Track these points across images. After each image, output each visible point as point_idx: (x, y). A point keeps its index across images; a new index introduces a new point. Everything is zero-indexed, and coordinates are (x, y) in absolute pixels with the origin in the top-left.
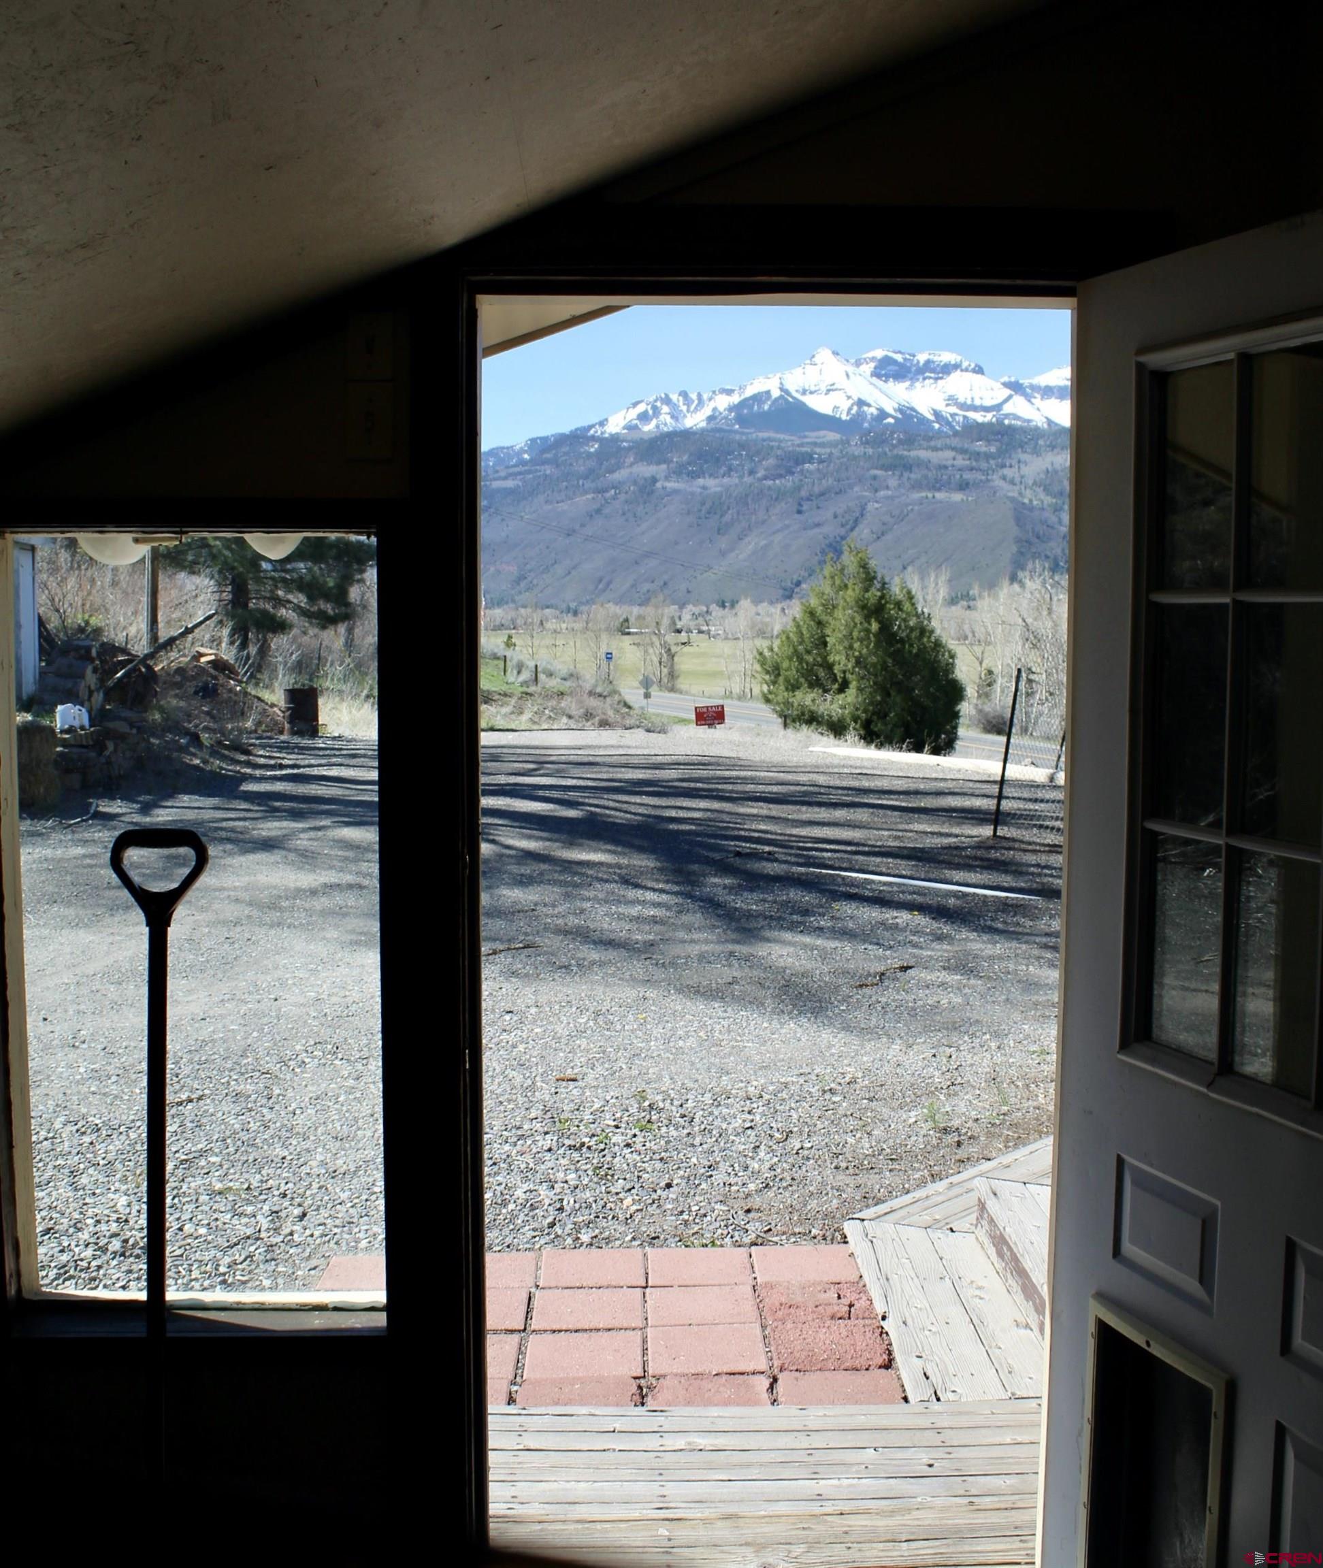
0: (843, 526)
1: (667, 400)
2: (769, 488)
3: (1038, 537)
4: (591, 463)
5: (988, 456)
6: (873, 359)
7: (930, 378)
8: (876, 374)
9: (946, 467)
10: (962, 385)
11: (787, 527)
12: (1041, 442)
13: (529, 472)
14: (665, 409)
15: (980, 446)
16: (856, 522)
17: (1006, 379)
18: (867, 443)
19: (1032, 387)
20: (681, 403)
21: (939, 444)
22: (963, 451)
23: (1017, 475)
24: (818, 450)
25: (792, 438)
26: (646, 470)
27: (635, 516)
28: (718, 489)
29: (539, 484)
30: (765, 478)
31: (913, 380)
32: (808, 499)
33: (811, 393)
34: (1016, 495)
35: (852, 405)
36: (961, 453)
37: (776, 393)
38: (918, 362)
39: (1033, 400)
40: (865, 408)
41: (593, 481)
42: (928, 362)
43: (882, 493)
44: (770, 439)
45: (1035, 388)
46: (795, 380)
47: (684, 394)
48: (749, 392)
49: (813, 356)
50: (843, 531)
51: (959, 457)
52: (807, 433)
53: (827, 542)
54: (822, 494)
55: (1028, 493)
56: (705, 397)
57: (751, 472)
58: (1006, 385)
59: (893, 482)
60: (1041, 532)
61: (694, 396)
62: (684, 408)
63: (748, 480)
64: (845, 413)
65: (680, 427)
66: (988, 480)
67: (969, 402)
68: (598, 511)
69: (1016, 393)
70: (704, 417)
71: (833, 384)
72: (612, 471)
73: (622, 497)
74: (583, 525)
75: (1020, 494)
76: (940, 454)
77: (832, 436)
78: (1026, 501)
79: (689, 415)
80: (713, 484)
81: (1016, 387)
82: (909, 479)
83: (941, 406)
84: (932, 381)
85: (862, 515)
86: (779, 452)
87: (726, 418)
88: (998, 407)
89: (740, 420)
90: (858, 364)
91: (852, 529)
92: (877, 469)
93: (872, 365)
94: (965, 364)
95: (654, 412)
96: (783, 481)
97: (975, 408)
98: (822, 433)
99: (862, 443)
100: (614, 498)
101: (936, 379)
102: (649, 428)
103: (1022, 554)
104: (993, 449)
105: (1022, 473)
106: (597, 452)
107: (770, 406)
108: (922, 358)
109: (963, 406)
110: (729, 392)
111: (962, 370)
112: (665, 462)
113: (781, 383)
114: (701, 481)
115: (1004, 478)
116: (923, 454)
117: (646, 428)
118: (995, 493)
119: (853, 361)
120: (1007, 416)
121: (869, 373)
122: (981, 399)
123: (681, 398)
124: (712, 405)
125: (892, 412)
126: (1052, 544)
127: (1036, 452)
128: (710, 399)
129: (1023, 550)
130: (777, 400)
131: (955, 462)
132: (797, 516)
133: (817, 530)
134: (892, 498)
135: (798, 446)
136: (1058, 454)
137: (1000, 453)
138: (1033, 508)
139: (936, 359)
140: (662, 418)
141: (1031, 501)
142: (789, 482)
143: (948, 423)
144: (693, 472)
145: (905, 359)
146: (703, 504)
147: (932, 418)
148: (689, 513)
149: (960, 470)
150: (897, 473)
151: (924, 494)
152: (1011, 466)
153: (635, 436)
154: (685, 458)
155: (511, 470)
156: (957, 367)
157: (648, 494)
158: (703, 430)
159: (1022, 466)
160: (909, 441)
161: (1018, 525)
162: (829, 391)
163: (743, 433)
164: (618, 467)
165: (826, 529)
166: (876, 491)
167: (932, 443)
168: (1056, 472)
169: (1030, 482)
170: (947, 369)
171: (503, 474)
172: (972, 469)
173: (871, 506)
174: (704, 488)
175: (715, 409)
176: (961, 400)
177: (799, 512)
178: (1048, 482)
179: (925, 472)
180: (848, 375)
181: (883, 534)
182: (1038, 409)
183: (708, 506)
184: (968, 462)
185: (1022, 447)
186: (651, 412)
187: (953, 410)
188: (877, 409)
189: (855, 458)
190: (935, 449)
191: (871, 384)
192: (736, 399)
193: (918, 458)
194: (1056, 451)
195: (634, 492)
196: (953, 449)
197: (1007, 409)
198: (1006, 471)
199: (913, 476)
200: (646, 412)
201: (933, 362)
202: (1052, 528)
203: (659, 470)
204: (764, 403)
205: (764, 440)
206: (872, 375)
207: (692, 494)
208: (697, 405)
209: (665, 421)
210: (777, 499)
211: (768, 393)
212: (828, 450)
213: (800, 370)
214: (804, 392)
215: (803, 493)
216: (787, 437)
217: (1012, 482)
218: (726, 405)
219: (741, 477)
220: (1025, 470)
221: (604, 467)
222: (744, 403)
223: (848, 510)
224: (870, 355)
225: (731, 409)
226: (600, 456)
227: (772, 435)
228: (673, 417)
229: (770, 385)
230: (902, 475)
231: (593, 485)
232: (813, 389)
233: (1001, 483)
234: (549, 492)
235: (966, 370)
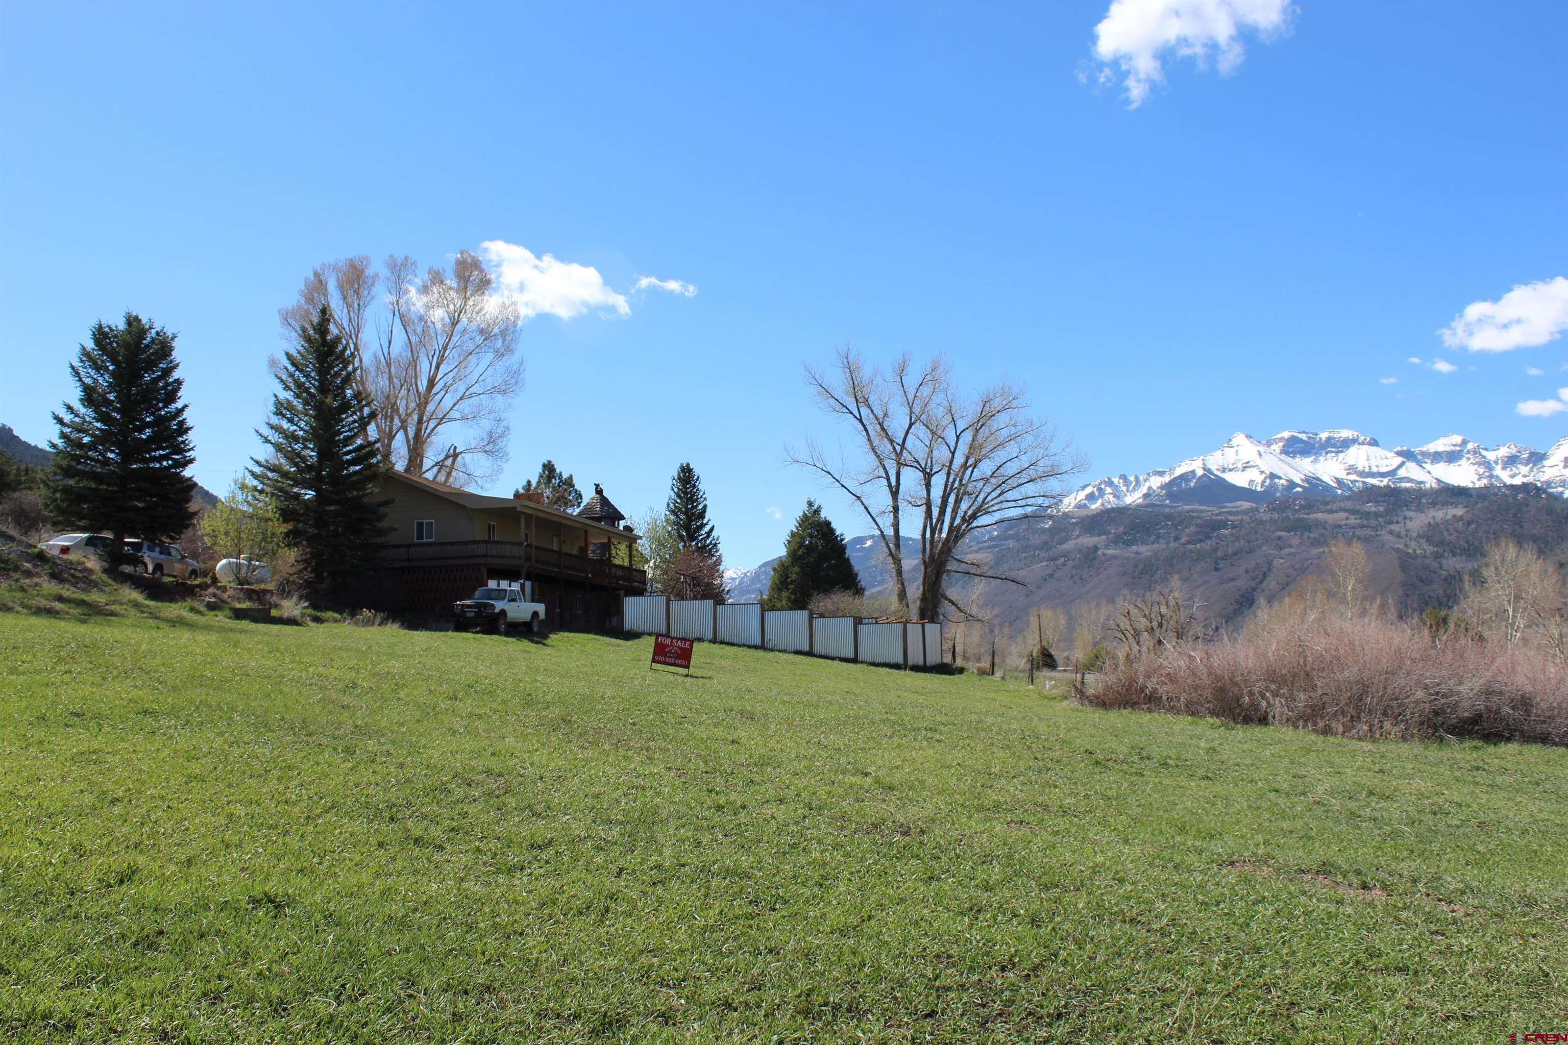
0: (1253, 579)
1: (1110, 483)
2: (1191, 551)
3: (1422, 581)
4: (1045, 537)
5: (1377, 515)
6: (1282, 439)
7: (1332, 452)
8: (1284, 452)
9: (1340, 526)
10: (1359, 456)
11: (1206, 582)
12: (1424, 500)
13: (996, 546)
14: (1109, 490)
15: (1370, 507)
16: (1265, 575)
17: (1399, 448)
18: (1274, 510)
19: (1423, 454)
20: (1121, 485)
21: (1334, 507)
22: (1354, 512)
23: (1403, 530)
24: (1230, 518)
25: (1213, 509)
26: (1089, 541)
27: (1081, 579)
28: (1149, 554)
29: (1003, 556)
30: (1188, 543)
31: (1317, 454)
32: (1223, 559)
33: (1230, 470)
34: (1401, 546)
35: (1265, 478)
36: (1354, 514)
37: (1200, 472)
38: (1321, 439)
39: (1424, 465)
40: (1277, 481)
41: (1047, 551)
42: (1329, 439)
43: (1287, 551)
44: (1193, 511)
45: (1424, 454)
46: (1215, 461)
47: (1124, 477)
48: (1178, 472)
49: (1230, 440)
50: (1253, 584)
51: (1352, 517)
52: (1226, 504)
53: (1240, 593)
54: (1235, 554)
55: (1413, 544)
56: (1141, 478)
57: (1176, 539)
58: (1399, 454)
59: (1295, 541)
60: (1424, 577)
61: (1132, 479)
62: (1124, 489)
63: (1173, 545)
64: (1259, 485)
65: (1122, 504)
66: (1377, 535)
67: (1367, 470)
68: (1051, 576)
69: (1409, 460)
70: (1140, 495)
71: (1248, 462)
72: (1061, 543)
73: (1070, 563)
74: (1039, 588)
75: (1406, 545)
76: (1335, 515)
77: (1246, 505)
78: (1410, 551)
79: (1128, 494)
80: (1144, 550)
81: (1408, 455)
82: (1308, 538)
83: (1342, 475)
84: (1333, 454)
85: (1269, 570)
86: (1199, 521)
87: (1158, 495)
88: (1393, 473)
89: (1170, 495)
90: (1269, 444)
91: (1261, 582)
92: (1281, 531)
93: (1281, 444)
94: (1362, 438)
95: (1099, 493)
96: (1202, 544)
97: (1372, 475)
98: (1239, 503)
99: (1269, 510)
100: (1064, 565)
101: (1337, 452)
102: (1096, 506)
103: (1407, 596)
104: (1381, 509)
105: (1407, 527)
106: (1051, 528)
107: (1196, 483)
108: (1324, 436)
109: (1362, 474)
110: (1161, 474)
111: (1359, 444)
112: (1105, 533)
113: (1204, 464)
114: (1135, 548)
115: (1391, 532)
116: (1320, 516)
117: (1093, 507)
118: (1383, 545)
119: (1264, 442)
120: (1401, 480)
121: (1278, 451)
122: (1377, 466)
123: (1121, 481)
124: (1147, 484)
125: (1300, 482)
126: (1435, 586)
127: (1420, 509)
128: (1146, 480)
129: (1408, 592)
130: (1201, 477)
131: (1348, 522)
132: (1214, 573)
133: (1232, 584)
134: (1294, 554)
135: (1217, 515)
136: (1440, 509)
137: (1388, 512)
138: (1417, 556)
139: (1335, 436)
140: (1106, 497)
141: (1415, 550)
142: (1207, 545)
143: (1350, 489)
144: (1128, 540)
145: (1309, 438)
146: (1136, 566)
147: (1335, 485)
148: (1125, 574)
149: (1353, 528)
150: (1298, 533)
151: (1321, 550)
152: (1398, 523)
153: (1083, 513)
154: (1121, 529)
155: (981, 545)
156: (1354, 441)
157: (1092, 560)
158: (1139, 506)
159: (1408, 522)
160: (1309, 507)
161: (1403, 571)
162: (1245, 468)
163: (1172, 507)
164: (1067, 539)
165: (1238, 583)
166: (1281, 549)
167: (1329, 507)
168: (1437, 525)
169: (1415, 535)
170: (1346, 444)
171: (975, 548)
172: (1363, 527)
173: (1277, 562)
174: (1137, 553)
175: (1150, 488)
176: (1360, 468)
177: (1216, 569)
178: (1430, 533)
179: (1322, 531)
180: (1260, 454)
181: (1287, 585)
182: (1429, 472)
183: (1140, 567)
184: (1359, 521)
185: (1407, 506)
186: (1096, 493)
187: (1353, 477)
188: (1287, 481)
189: (1262, 522)
190: (1331, 512)
191: (1281, 460)
192: (1167, 479)
193: (1317, 520)
194: (1437, 507)
195: (1080, 560)
196: (1346, 510)
197: (1402, 473)
198: (1393, 527)
199: (1312, 535)
200: (1093, 493)
201: (1334, 438)
202: (1435, 572)
203: (1100, 540)
204: (1191, 480)
205: (1188, 512)
206: (1281, 453)
207: (1127, 558)
208: (1135, 486)
209: (1109, 500)
210: (1197, 560)
211: (1193, 472)
212: (1240, 518)
213: (1219, 452)
214: (1224, 470)
215: (1219, 554)
216: (1208, 509)
217: (1398, 536)
218: (1159, 484)
219: (1167, 543)
220: (1410, 525)
221: (1055, 540)
222: (1172, 482)
223: (1257, 566)
224: (1279, 436)
225: (1162, 487)
226: (1053, 531)
227: (1196, 507)
228: (1115, 496)
229: (1196, 466)
230: (1302, 535)
231: (1046, 555)
232: (1231, 467)
233: (1389, 537)
234: (1012, 562)
235: (1363, 444)
